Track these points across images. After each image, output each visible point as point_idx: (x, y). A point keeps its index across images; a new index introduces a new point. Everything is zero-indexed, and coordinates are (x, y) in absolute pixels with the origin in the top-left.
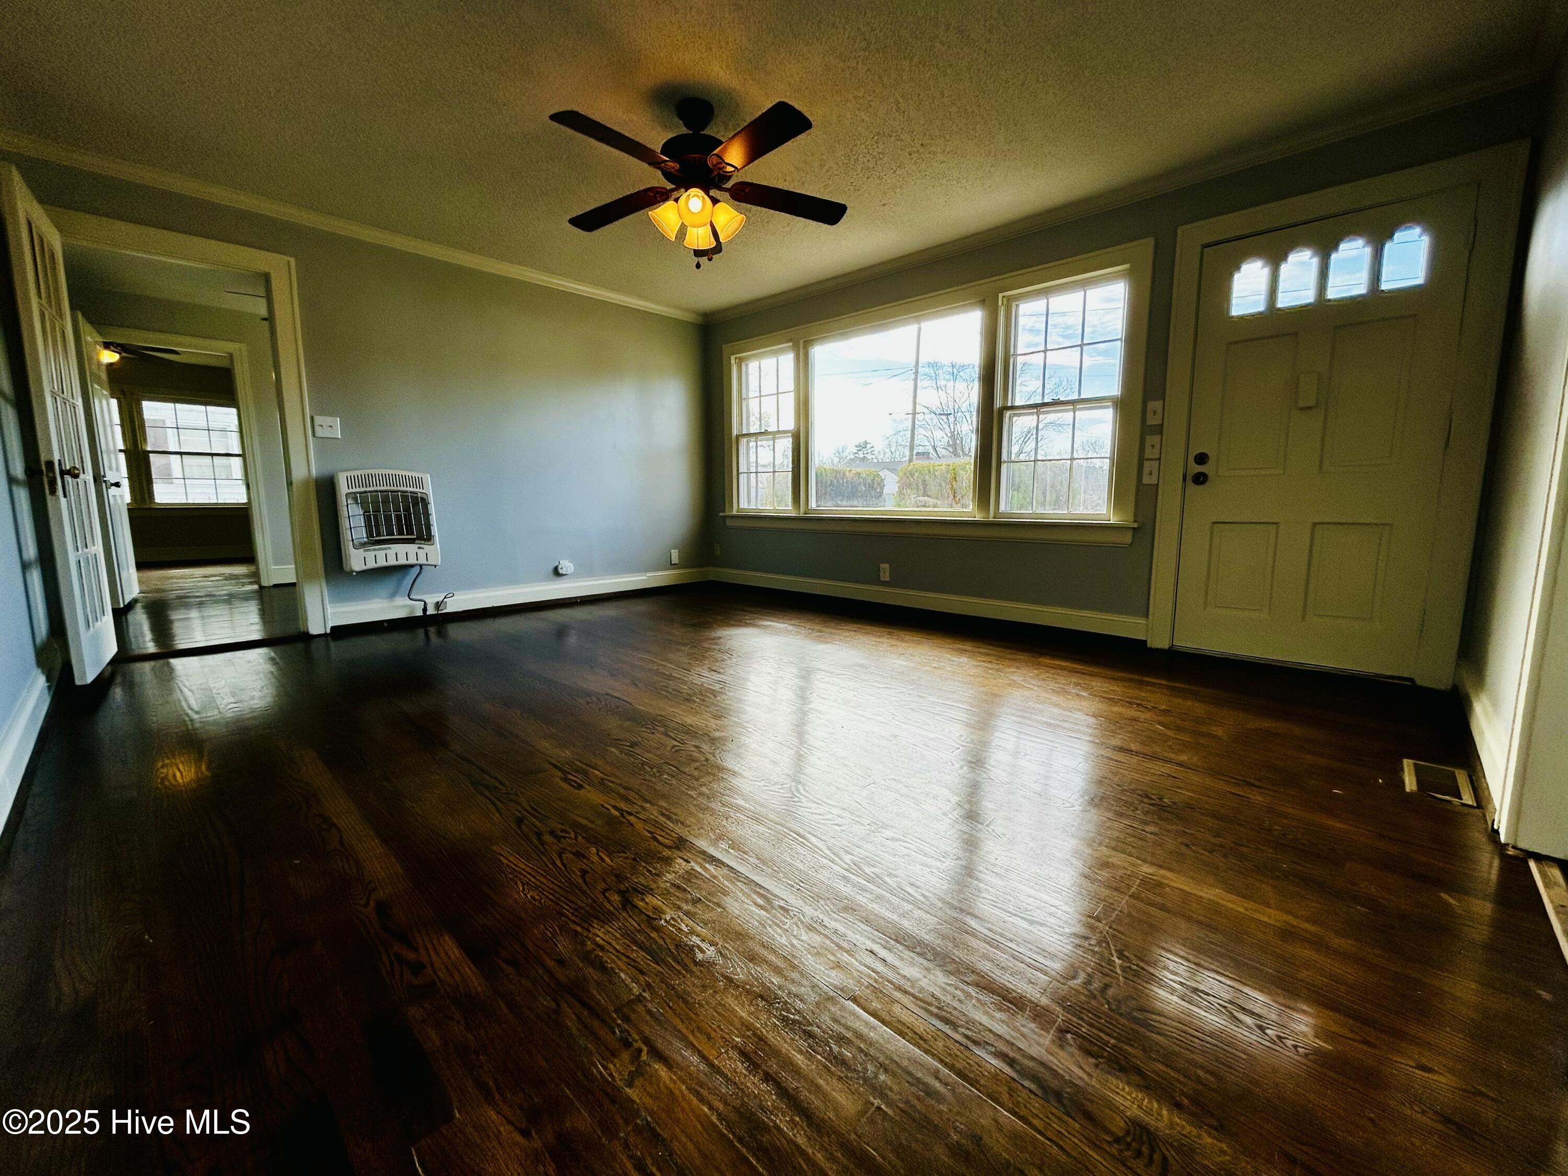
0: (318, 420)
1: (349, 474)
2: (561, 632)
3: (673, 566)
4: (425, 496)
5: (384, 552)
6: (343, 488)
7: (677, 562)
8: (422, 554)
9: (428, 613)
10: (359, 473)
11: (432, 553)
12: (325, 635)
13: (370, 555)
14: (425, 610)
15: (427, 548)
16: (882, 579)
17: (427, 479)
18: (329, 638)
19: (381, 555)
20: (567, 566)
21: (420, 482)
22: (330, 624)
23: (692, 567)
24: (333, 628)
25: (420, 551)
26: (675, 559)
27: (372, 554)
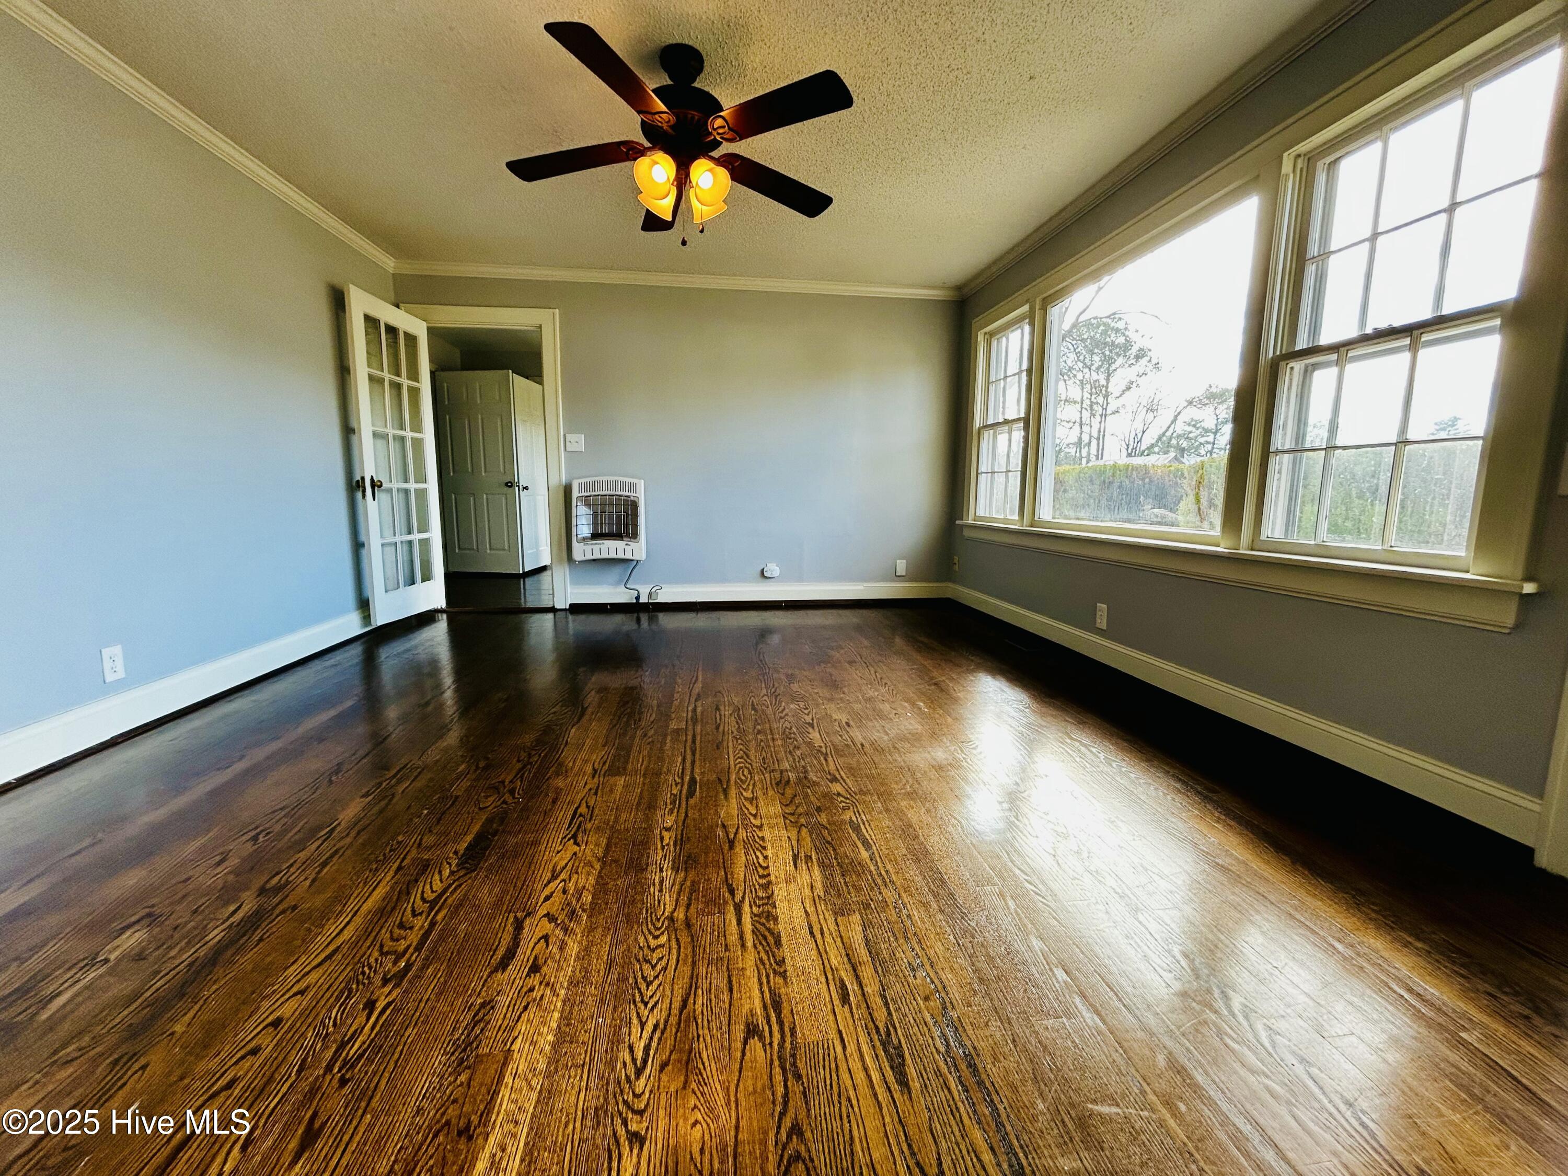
0: (569, 437)
1: (580, 481)
2: (764, 633)
3: (898, 577)
4: (636, 499)
5: (598, 547)
6: (575, 494)
7: (904, 574)
8: (628, 549)
9: (641, 601)
10: (588, 480)
11: (636, 550)
12: (565, 610)
13: (588, 548)
14: (638, 598)
15: (633, 545)
16: (1098, 625)
17: (641, 485)
18: (568, 613)
19: (596, 548)
20: (773, 569)
21: (634, 487)
22: (570, 602)
23: (922, 580)
24: (571, 605)
25: (627, 547)
26: (901, 570)
27: (590, 547)
